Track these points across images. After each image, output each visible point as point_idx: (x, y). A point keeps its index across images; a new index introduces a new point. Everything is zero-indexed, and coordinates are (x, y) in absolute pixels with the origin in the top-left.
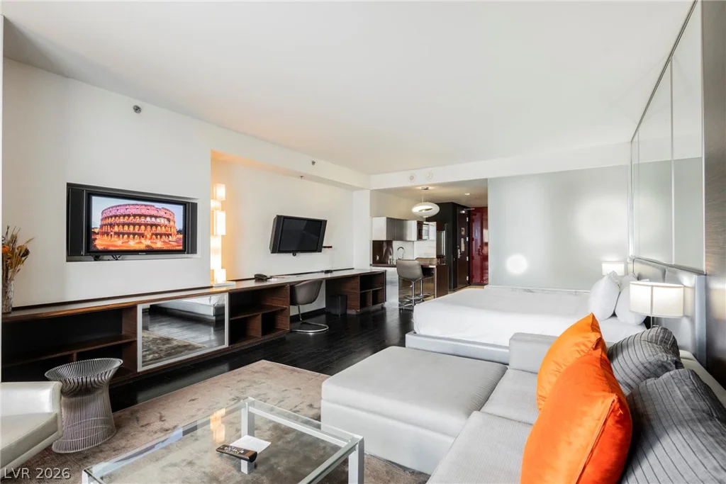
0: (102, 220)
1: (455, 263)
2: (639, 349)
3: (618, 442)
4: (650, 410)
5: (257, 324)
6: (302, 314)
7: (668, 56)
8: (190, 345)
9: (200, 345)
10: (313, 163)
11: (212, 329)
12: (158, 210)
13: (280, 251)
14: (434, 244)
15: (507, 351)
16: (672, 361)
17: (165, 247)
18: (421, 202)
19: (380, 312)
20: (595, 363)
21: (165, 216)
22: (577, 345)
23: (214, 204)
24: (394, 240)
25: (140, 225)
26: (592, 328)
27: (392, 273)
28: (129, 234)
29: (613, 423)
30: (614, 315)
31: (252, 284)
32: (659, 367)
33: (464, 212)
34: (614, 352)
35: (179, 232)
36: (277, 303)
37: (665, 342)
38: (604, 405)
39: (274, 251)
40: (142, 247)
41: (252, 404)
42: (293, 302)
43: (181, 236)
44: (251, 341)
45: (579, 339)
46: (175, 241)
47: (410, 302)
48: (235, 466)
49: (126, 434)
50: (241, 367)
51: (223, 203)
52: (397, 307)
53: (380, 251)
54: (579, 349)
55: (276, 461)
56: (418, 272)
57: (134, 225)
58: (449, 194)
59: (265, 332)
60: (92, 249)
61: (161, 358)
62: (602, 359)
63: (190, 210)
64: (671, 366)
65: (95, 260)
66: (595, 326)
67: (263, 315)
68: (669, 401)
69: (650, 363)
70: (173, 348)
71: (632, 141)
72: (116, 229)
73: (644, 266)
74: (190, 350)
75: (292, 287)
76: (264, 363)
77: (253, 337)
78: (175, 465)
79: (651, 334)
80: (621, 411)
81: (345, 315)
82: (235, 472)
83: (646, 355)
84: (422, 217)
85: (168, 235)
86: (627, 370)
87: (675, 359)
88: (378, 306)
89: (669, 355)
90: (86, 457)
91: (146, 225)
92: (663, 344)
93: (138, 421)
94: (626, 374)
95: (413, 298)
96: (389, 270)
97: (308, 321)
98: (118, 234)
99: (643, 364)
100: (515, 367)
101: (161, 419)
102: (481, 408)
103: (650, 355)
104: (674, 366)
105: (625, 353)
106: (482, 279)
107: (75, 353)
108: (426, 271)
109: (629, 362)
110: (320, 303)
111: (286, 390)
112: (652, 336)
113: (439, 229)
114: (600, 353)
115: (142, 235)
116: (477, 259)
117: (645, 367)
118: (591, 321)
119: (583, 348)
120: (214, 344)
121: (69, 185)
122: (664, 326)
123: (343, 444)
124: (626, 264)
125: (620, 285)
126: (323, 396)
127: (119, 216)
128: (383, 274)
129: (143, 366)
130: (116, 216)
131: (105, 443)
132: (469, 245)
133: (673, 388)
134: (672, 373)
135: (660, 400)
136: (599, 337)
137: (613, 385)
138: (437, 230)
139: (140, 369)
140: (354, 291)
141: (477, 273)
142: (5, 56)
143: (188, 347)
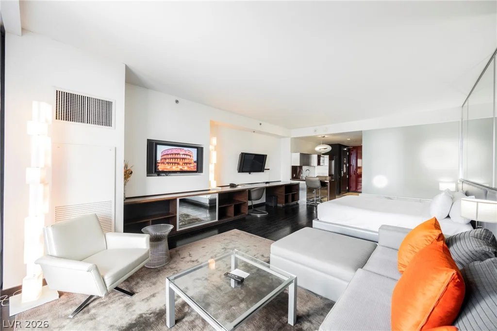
0: (161, 156)
1: (340, 179)
2: (468, 242)
3: (456, 297)
4: (476, 280)
5: (231, 210)
6: (254, 205)
7: (492, 54)
8: (199, 219)
9: (204, 219)
10: (261, 124)
11: (208, 210)
12: (185, 151)
13: (243, 172)
14: (328, 168)
15: (377, 234)
16: (493, 252)
17: (188, 170)
18: (320, 144)
19: (296, 206)
20: (440, 250)
21: (189, 154)
22: (426, 236)
23: (211, 147)
24: (304, 165)
25: (177, 159)
26: (435, 227)
27: (303, 184)
28: (173, 163)
29: (453, 286)
30: (448, 217)
31: (228, 189)
32: (483, 254)
33: (346, 149)
34: (450, 242)
35: (195, 162)
36: (242, 199)
37: (487, 239)
38: (447, 275)
39: (239, 172)
40: (178, 169)
41: (237, 253)
42: (250, 199)
43: (196, 164)
44: (229, 219)
45: (427, 233)
46: (193, 167)
47: (313, 201)
48: (227, 283)
49: (175, 262)
50: (224, 232)
51: (215, 146)
52: (306, 203)
53: (296, 171)
54: (426, 239)
55: (248, 283)
56: (319, 184)
57: (175, 159)
58: (337, 139)
59: (235, 214)
60: (157, 171)
61: (186, 224)
62: (443, 247)
63: (200, 150)
64: (492, 254)
65: (158, 176)
66: (437, 226)
67: (235, 205)
68: (491, 277)
69: (476, 251)
70: (191, 220)
71: (463, 106)
72: (167, 161)
73: (471, 186)
74: (199, 221)
75: (249, 191)
76: (236, 231)
77: (229, 217)
78: (199, 279)
79: (476, 233)
80: (458, 280)
81: (276, 206)
82: (227, 286)
83: (474, 246)
84: (320, 153)
85: (190, 164)
86: (460, 254)
87: (495, 250)
88: (294, 203)
89: (490, 248)
90: (159, 271)
91: (180, 159)
92: (485, 240)
93: (179, 255)
94: (459, 256)
95: (315, 199)
96: (301, 182)
97: (257, 209)
98: (168, 163)
99: (471, 252)
100: (383, 245)
101: (190, 255)
102: (363, 267)
103: (476, 247)
104: (494, 255)
105: (458, 243)
106: (356, 188)
107: (151, 220)
108: (323, 184)
109: (461, 250)
110: (263, 200)
111: (249, 246)
112: (478, 234)
113: (331, 159)
114: (442, 243)
115: (178, 164)
116: (353, 177)
117: (473, 254)
118: (434, 222)
119: (429, 238)
120: (209, 219)
121: (148, 140)
122: (486, 228)
123: (286, 279)
124: (457, 185)
125: (453, 198)
126: (271, 252)
127: (169, 154)
128: (298, 185)
129: (179, 228)
130: (167, 155)
131: (166, 265)
132: (349, 168)
133: (493, 268)
134: (492, 259)
135: (484, 275)
136: (440, 233)
137: (452, 264)
138: (329, 160)
139: (178, 230)
140: (282, 193)
141: (353, 185)
142: (126, 82)
143: (197, 220)
